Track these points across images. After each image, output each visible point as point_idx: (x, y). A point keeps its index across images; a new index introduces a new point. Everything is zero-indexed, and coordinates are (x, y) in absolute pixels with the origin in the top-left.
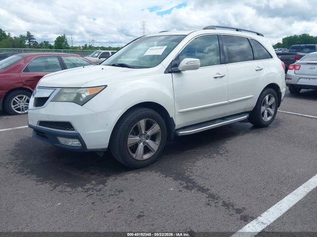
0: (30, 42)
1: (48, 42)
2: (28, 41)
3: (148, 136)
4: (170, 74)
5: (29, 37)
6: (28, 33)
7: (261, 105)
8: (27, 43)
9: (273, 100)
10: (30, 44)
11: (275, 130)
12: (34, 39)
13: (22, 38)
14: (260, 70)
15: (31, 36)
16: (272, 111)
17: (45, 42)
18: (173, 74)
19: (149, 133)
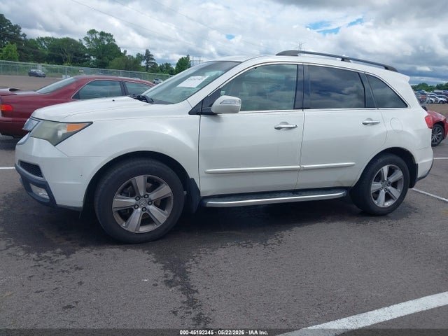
0: (147, 63)
1: (170, 64)
2: (145, 61)
3: (151, 201)
4: (197, 117)
5: (148, 56)
6: (147, 51)
7: (371, 179)
8: (143, 64)
9: (399, 174)
10: (147, 66)
11: (391, 223)
12: (153, 59)
13: (140, 58)
14: (373, 124)
15: (150, 55)
16: (396, 193)
17: (166, 64)
18: (203, 117)
19: (153, 196)
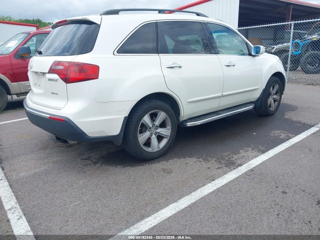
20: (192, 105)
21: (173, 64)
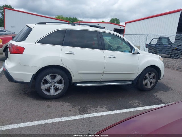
20: (81, 75)
21: (70, 52)
